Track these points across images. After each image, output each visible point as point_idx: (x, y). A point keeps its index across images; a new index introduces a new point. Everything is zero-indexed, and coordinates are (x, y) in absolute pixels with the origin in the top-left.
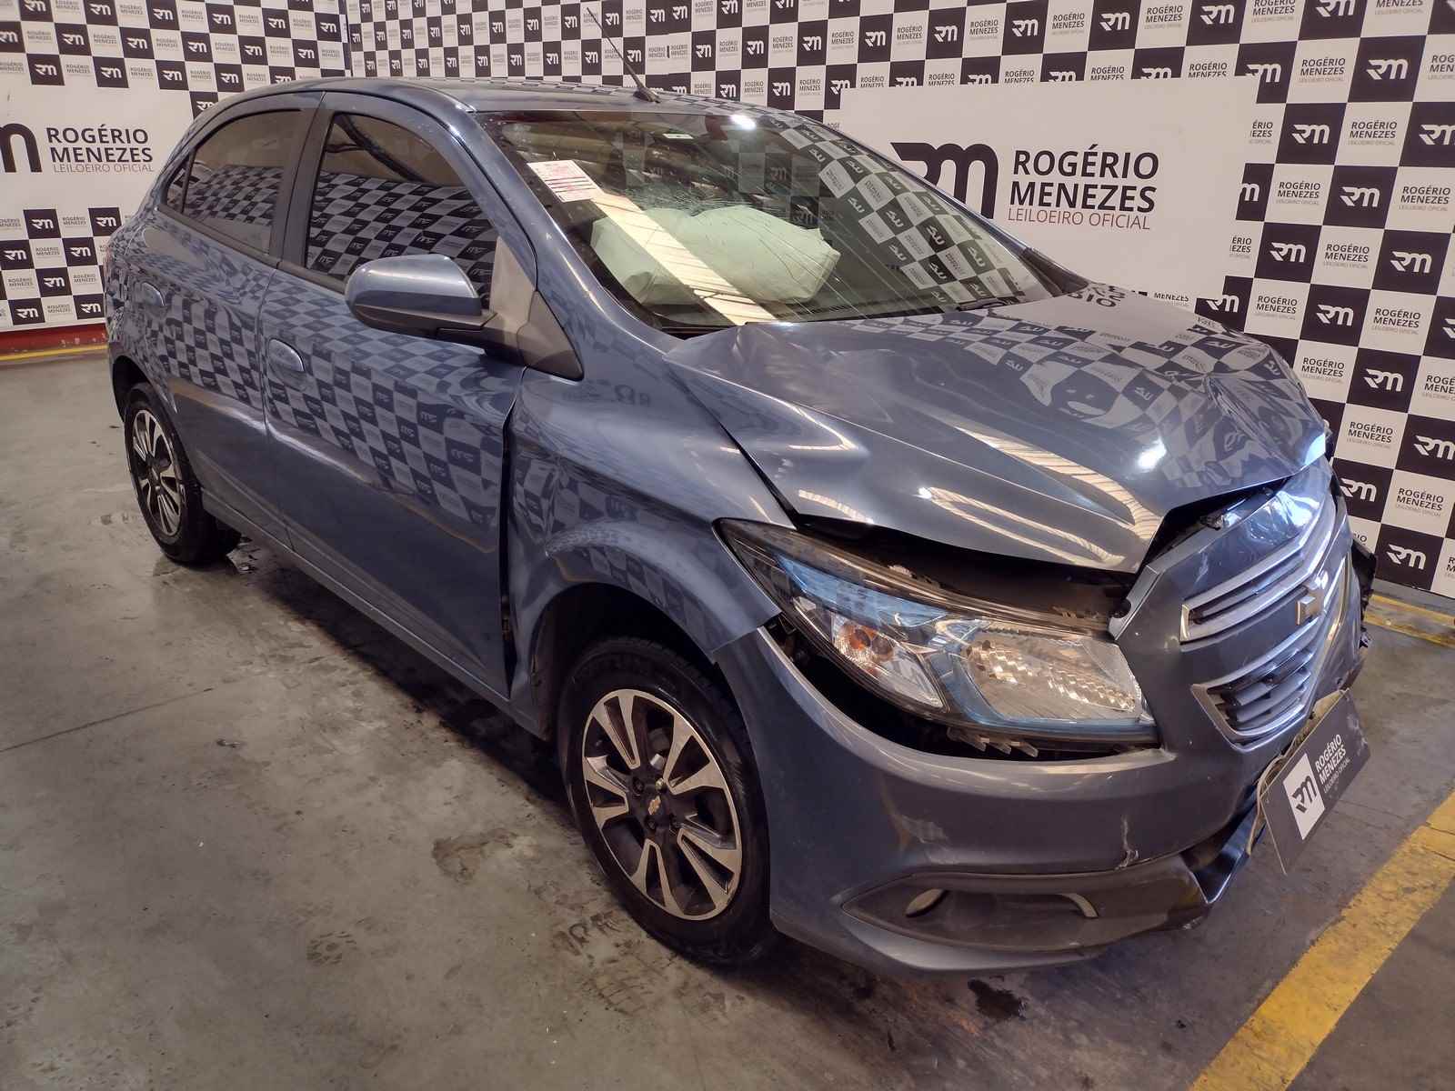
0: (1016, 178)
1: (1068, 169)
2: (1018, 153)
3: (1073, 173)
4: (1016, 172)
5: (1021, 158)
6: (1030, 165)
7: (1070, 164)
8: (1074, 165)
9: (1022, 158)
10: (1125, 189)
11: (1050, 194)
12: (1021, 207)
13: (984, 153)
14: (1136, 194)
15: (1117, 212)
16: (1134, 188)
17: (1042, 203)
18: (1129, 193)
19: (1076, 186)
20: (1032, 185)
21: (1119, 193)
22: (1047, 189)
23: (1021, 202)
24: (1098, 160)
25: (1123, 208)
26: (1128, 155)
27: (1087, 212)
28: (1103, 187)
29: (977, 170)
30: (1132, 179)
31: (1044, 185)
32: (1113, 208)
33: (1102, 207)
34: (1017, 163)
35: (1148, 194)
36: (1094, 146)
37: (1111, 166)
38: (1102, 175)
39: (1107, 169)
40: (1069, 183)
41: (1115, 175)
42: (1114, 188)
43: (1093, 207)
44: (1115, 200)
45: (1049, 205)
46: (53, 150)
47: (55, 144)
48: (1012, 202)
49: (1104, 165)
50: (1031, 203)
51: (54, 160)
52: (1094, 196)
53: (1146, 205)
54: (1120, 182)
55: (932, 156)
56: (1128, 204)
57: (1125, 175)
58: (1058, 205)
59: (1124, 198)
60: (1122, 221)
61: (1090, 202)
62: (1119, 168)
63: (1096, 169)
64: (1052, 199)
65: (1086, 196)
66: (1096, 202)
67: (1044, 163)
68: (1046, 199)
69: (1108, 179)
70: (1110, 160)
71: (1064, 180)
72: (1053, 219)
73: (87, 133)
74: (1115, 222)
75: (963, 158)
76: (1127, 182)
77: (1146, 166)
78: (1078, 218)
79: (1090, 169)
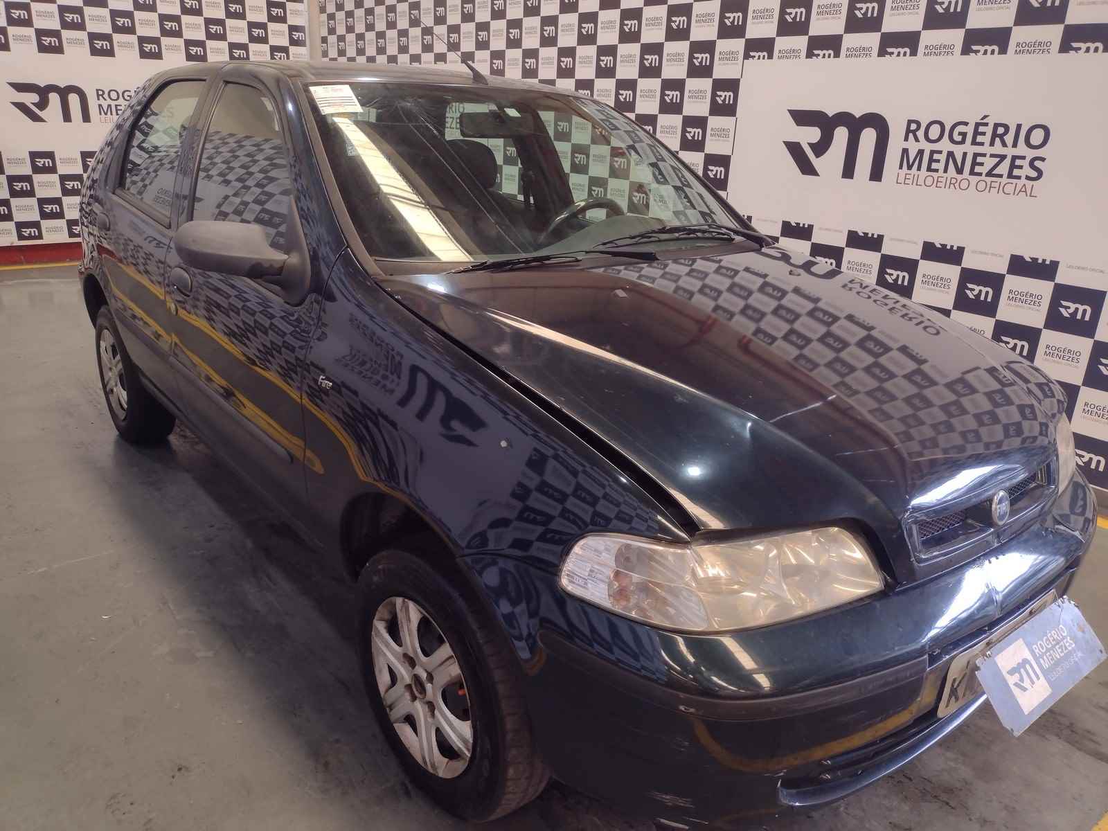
0: (906, 145)
1: (958, 138)
2: (910, 122)
3: (963, 142)
4: (906, 139)
5: (912, 129)
6: (920, 134)
7: (960, 134)
8: (964, 135)
9: (913, 127)
10: (1014, 158)
11: (938, 161)
12: (909, 172)
13: (877, 122)
14: (1026, 163)
15: (1005, 180)
16: (1023, 158)
17: (929, 169)
18: (1018, 162)
19: (965, 154)
20: (921, 152)
21: (1007, 162)
22: (936, 156)
23: (910, 167)
24: (989, 130)
25: (1010, 176)
26: (1019, 127)
27: (974, 179)
28: (992, 156)
29: (868, 137)
30: (1022, 149)
31: (932, 152)
32: (1001, 176)
33: (989, 174)
34: (908, 131)
35: (1037, 163)
36: (985, 117)
37: (1001, 137)
38: (992, 144)
39: (998, 140)
40: (958, 151)
41: (1004, 144)
42: (1003, 157)
43: (980, 174)
44: (1004, 168)
45: (937, 171)
46: (100, 106)
47: (102, 101)
48: (901, 167)
49: (994, 135)
50: (919, 169)
51: (100, 114)
52: (982, 164)
53: (1034, 174)
54: (1010, 152)
55: (825, 123)
56: (1016, 172)
57: (1015, 145)
58: (946, 171)
59: (1013, 166)
60: (1009, 188)
61: (978, 169)
62: (1009, 139)
63: (986, 139)
64: (941, 166)
65: (974, 163)
66: (983, 170)
67: (935, 132)
68: (934, 166)
69: (998, 148)
70: (1001, 130)
71: (952, 147)
72: (939, 184)
73: (126, 94)
74: (1001, 189)
75: (855, 125)
76: (1016, 152)
77: (1036, 138)
78: (964, 184)
79: (979, 139)
